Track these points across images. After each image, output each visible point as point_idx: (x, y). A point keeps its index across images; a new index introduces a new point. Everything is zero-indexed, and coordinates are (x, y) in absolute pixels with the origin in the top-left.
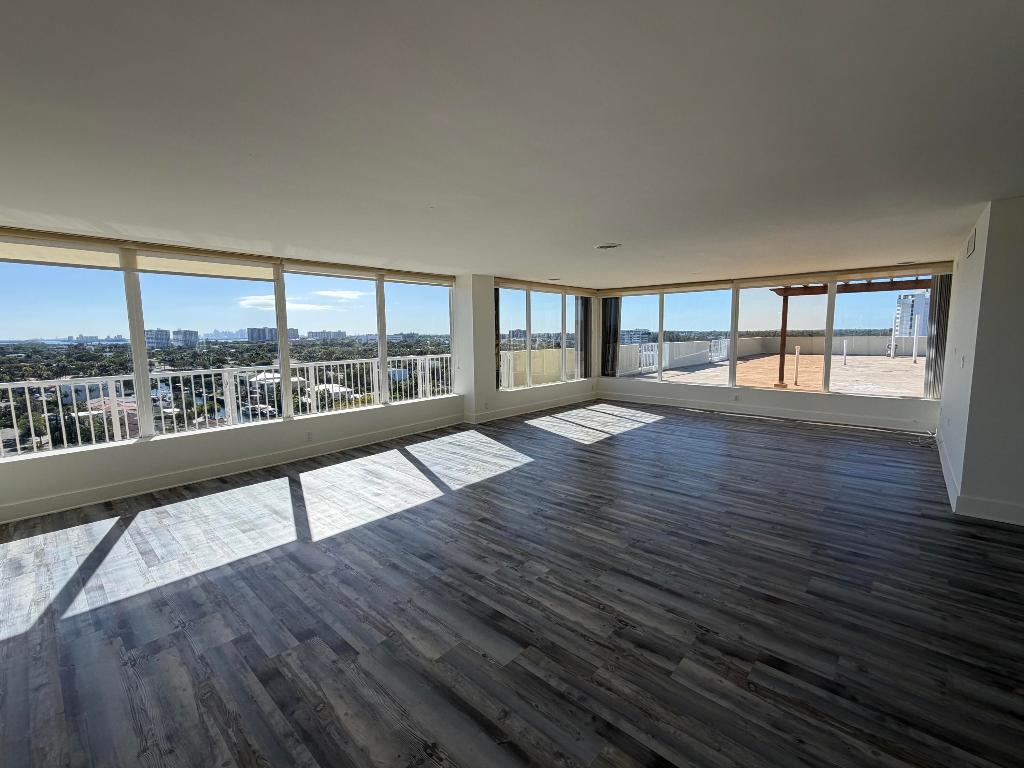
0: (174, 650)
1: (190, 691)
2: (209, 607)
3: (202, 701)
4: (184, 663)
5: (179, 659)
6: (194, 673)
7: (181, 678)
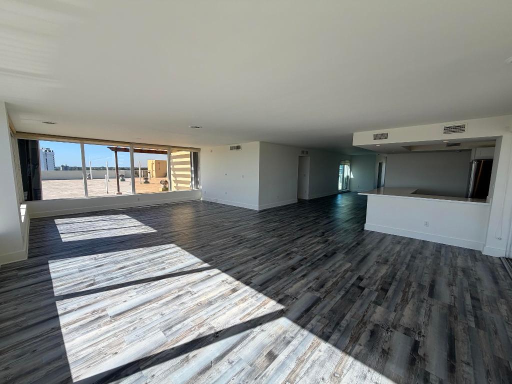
0: (401, 323)
1: (408, 306)
2: (370, 327)
3: (407, 301)
4: (402, 315)
5: (403, 318)
6: (402, 309)
7: (408, 311)
